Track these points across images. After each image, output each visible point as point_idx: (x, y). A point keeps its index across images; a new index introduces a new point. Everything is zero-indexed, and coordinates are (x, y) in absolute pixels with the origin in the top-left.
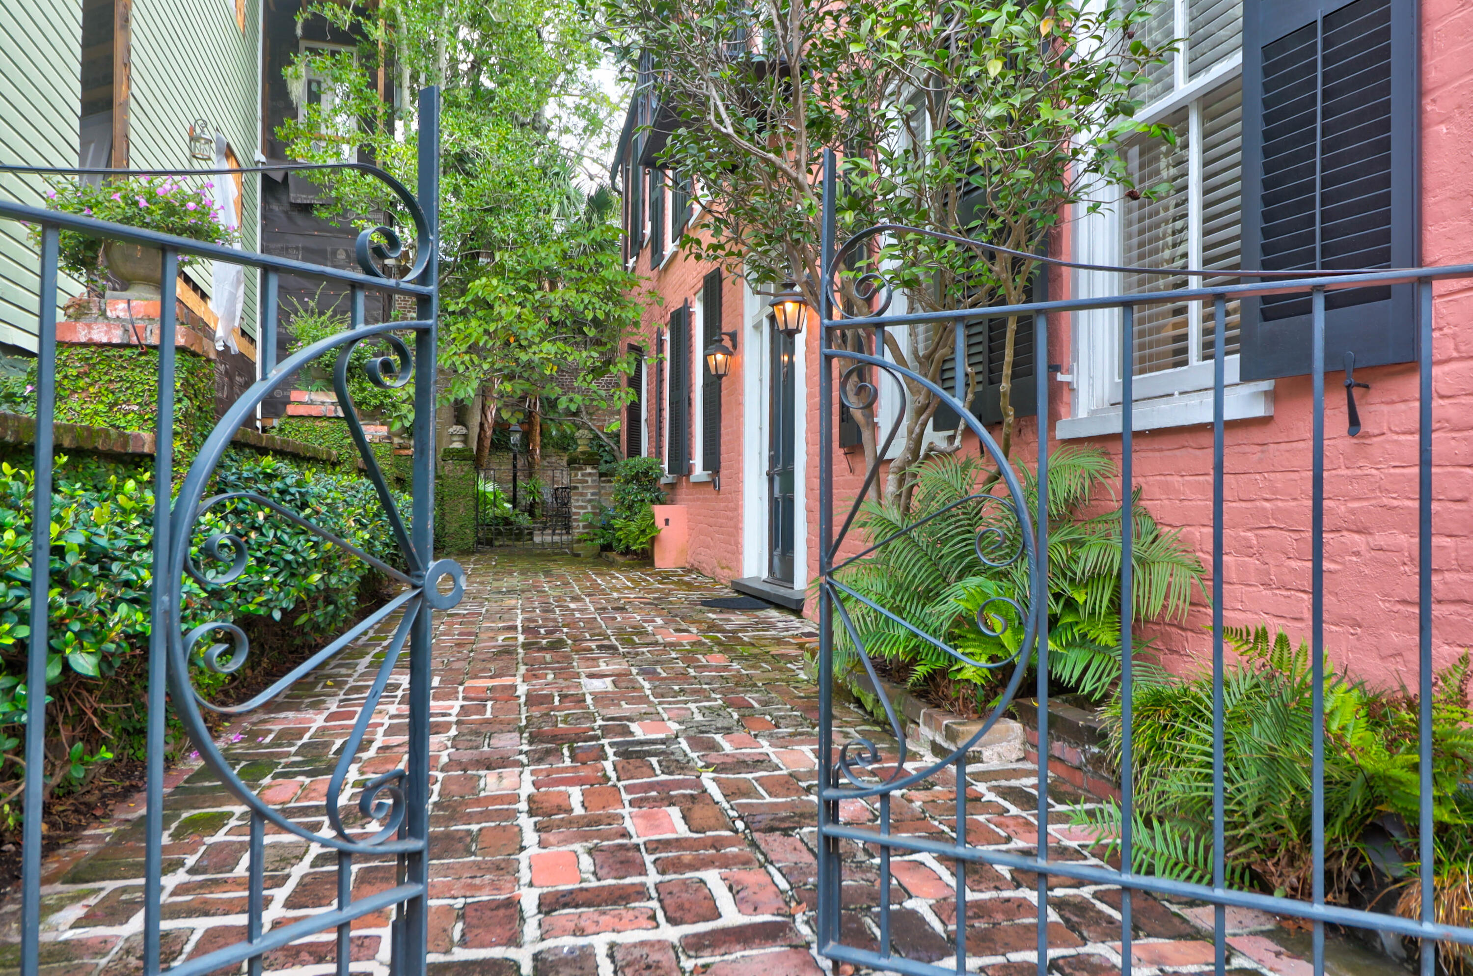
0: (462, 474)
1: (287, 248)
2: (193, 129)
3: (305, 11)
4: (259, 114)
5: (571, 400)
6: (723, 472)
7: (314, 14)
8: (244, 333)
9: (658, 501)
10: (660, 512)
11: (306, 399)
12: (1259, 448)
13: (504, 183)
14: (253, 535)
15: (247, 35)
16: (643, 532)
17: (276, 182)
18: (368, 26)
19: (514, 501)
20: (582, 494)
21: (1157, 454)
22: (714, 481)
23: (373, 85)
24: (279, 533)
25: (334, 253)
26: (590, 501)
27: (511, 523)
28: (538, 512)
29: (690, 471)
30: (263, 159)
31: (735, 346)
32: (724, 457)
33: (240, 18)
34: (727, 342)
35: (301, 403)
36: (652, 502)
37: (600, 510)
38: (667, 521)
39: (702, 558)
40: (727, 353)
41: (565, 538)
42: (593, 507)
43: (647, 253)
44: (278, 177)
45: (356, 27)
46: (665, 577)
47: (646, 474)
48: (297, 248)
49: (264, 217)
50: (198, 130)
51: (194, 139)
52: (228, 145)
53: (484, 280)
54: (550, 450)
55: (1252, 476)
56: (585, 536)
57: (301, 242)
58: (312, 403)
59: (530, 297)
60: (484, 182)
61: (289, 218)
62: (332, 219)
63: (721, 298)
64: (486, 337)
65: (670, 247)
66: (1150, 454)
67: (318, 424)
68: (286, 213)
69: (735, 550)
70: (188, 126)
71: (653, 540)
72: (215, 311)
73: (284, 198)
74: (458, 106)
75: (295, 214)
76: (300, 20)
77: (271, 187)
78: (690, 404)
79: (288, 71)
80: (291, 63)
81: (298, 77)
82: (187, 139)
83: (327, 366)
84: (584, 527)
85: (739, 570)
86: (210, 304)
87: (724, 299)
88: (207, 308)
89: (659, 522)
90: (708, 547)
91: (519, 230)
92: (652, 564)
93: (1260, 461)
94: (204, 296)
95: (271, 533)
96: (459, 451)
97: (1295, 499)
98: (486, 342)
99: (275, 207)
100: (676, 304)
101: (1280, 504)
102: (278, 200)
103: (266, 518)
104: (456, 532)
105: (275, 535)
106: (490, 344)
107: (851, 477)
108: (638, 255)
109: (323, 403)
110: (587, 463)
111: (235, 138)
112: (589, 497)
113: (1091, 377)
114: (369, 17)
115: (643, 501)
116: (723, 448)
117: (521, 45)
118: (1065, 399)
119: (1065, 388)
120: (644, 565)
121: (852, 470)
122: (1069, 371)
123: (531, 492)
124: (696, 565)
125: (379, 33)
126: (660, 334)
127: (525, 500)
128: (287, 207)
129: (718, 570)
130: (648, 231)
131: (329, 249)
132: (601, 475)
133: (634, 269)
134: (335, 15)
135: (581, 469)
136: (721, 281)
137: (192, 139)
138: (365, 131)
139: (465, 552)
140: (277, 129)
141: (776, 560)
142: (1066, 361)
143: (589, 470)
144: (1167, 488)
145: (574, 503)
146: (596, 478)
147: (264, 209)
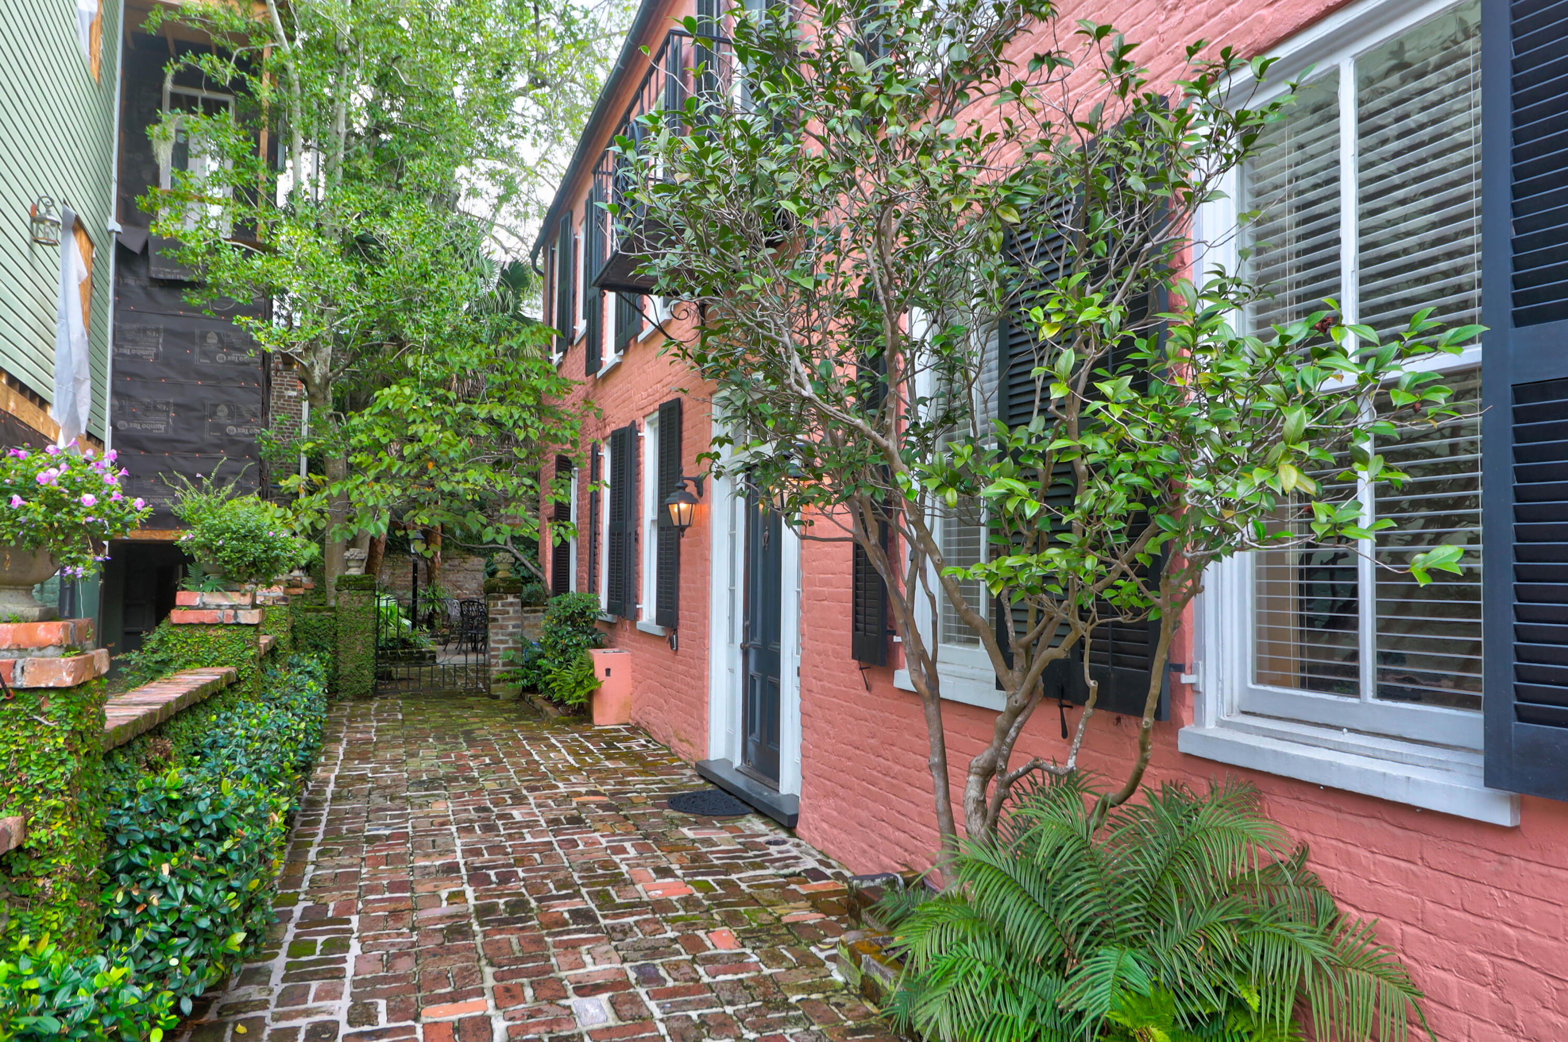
0: (359, 606)
1: (145, 330)
2: (35, 208)
3: (177, 61)
4: (114, 175)
5: (498, 531)
6: (682, 631)
7: (187, 66)
8: (90, 436)
9: (598, 645)
10: (601, 658)
11: (197, 601)
12: (1497, 857)
13: (417, 274)
14: (154, 899)
15: (102, 87)
16: (579, 684)
17: (134, 253)
18: (252, 82)
19: (412, 613)
20: (501, 627)
21: (1333, 813)
22: (671, 640)
23: (255, 152)
24: (190, 889)
25: (204, 337)
26: (511, 634)
27: (411, 645)
28: (437, 622)
29: (636, 615)
30: (118, 228)
31: (700, 493)
32: (683, 613)
33: (95, 66)
34: (691, 488)
35: (190, 607)
36: (589, 646)
37: (523, 646)
38: (608, 671)
39: (651, 719)
40: (691, 500)
41: (472, 658)
42: (515, 642)
43: (580, 353)
44: (136, 247)
45: (238, 84)
46: (609, 741)
47: (582, 614)
48: (157, 330)
49: (117, 293)
50: (42, 209)
51: (36, 219)
52: (77, 219)
53: (394, 388)
54: (453, 551)
55: (1486, 889)
56: (506, 676)
57: (162, 323)
58: (205, 607)
59: (450, 409)
60: (390, 272)
61: (149, 295)
62: (206, 307)
63: (680, 432)
64: (399, 463)
65: (609, 356)
66: (1322, 810)
67: (212, 632)
68: (144, 288)
69: (701, 725)
70: (29, 205)
71: (590, 695)
72: (56, 419)
73: (142, 271)
74: (360, 179)
75: (156, 291)
76: (170, 72)
77: (124, 256)
78: (637, 540)
79: (154, 131)
80: (158, 121)
81: (166, 138)
82: (28, 220)
83: (227, 562)
84: (504, 665)
85: (704, 750)
86: (51, 412)
87: (685, 434)
88: (46, 418)
89: (600, 673)
90: (660, 709)
91: (436, 330)
92: (590, 719)
93: (1497, 874)
94: (43, 403)
95: (180, 892)
96: (356, 579)
97: (1556, 939)
98: (400, 468)
99: (131, 281)
100: (618, 421)
101: (1531, 937)
102: (135, 274)
103: (172, 873)
104: (352, 674)
105: (186, 893)
106: (405, 471)
107: (866, 694)
108: (565, 352)
109: (219, 607)
110: (508, 591)
111: (83, 209)
112: (511, 629)
113: (1219, 680)
114: (255, 73)
115: (578, 645)
116: (682, 603)
117: (436, 114)
118: (1188, 702)
119: (1188, 689)
120: (581, 721)
121: (868, 688)
122: (1193, 670)
123: (431, 601)
124: (644, 724)
125: (265, 91)
126: (595, 449)
127: (423, 609)
128: (145, 282)
129: (674, 741)
130: (581, 326)
131: (197, 331)
132: (524, 604)
133: (560, 366)
134: (214, 68)
135: (501, 598)
136: (681, 413)
137: (33, 220)
138: (247, 203)
139: (365, 697)
140: (138, 198)
141: (751, 747)
142: (1190, 656)
143: (511, 599)
144: (1350, 861)
145: (492, 636)
146: (518, 608)
147: (117, 283)
